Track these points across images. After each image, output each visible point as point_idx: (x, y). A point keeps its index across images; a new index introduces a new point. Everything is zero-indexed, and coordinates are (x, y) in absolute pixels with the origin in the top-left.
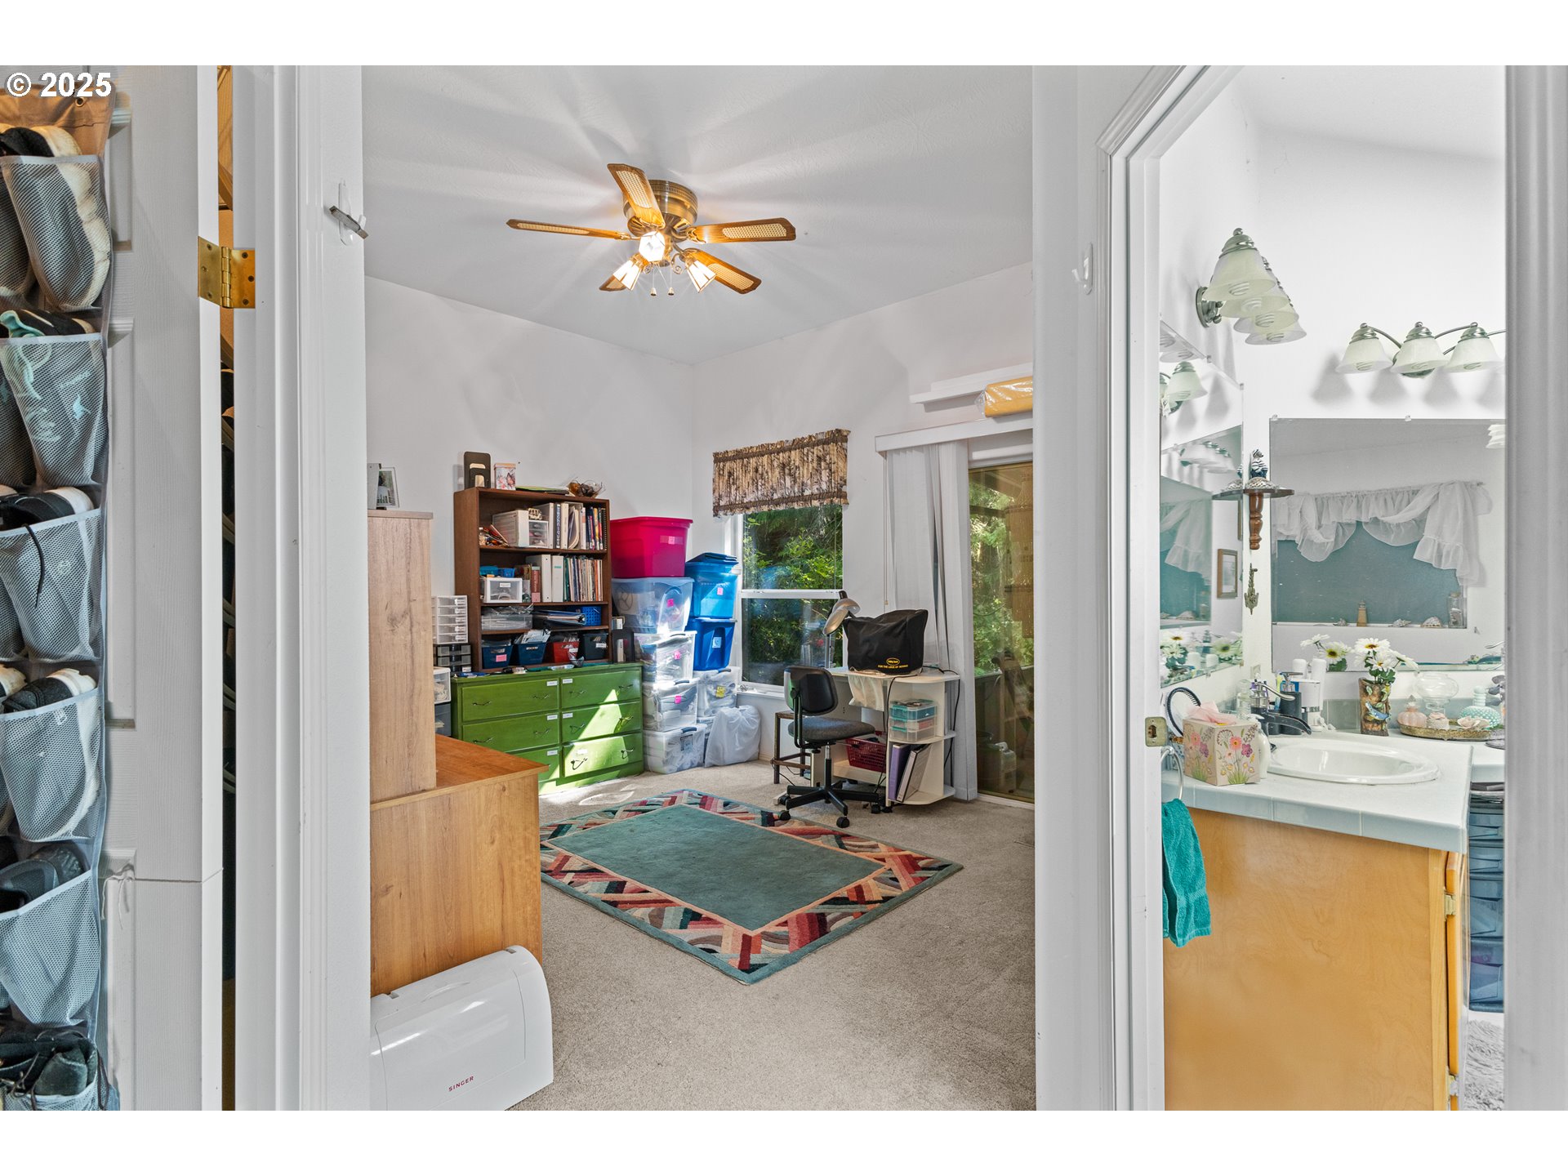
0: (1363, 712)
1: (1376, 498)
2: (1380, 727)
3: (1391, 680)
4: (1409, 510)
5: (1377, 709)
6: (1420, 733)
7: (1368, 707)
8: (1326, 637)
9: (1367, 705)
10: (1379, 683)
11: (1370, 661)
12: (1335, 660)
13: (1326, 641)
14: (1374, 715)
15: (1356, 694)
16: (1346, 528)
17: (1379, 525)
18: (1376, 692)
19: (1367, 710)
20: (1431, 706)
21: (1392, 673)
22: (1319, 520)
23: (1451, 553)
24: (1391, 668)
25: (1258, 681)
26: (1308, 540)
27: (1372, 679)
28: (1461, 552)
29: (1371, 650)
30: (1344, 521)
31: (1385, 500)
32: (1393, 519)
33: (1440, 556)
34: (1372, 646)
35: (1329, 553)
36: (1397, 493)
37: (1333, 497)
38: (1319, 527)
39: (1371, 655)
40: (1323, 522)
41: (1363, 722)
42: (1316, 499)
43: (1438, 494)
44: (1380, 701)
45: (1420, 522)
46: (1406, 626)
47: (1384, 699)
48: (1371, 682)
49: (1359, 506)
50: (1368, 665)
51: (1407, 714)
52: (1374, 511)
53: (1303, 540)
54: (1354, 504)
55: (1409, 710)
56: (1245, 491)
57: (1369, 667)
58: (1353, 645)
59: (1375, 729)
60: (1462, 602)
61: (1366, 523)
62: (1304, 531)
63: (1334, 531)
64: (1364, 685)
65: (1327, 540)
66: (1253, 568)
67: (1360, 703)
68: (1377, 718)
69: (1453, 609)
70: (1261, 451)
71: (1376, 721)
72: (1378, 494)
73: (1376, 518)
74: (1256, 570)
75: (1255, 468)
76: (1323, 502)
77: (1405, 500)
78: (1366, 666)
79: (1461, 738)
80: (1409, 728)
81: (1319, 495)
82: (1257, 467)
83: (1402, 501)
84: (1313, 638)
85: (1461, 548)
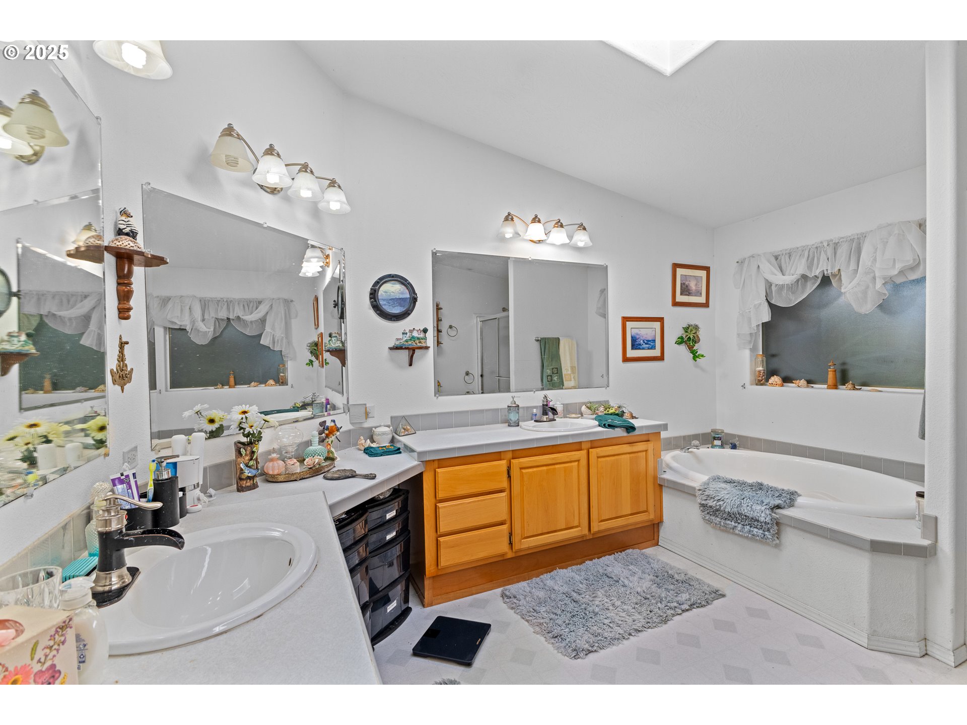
0: (238, 471)
1: (238, 304)
2: (252, 482)
3: (259, 439)
4: (257, 313)
5: (250, 467)
6: (281, 478)
7: (242, 467)
8: (206, 406)
9: (242, 466)
10: (250, 443)
11: (243, 426)
12: (213, 427)
13: (206, 410)
14: (247, 473)
15: (232, 456)
16: (220, 321)
17: (240, 321)
18: (248, 452)
19: (242, 470)
20: (286, 452)
21: (260, 433)
22: (203, 315)
23: (280, 341)
24: (259, 429)
25: (125, 474)
26: (196, 329)
27: (244, 440)
28: (285, 340)
29: (244, 416)
30: (219, 317)
31: (244, 305)
32: (249, 318)
33: (274, 342)
34: (244, 412)
35: (210, 339)
36: (250, 302)
37: (211, 300)
38: (203, 320)
39: (244, 420)
40: (206, 317)
41: (238, 481)
42: (200, 300)
43: (272, 305)
44: (251, 459)
45: (263, 321)
46: (257, 386)
47: (255, 457)
48: (243, 444)
49: (228, 309)
50: (241, 428)
51: (271, 464)
52: (238, 312)
53: (192, 329)
54: (225, 306)
55: (272, 460)
56: (107, 248)
57: (242, 431)
58: (229, 412)
59: (248, 484)
60: (285, 370)
61: (233, 320)
62: (193, 322)
63: (213, 324)
64: (239, 446)
65: (208, 330)
66: (124, 340)
67: (236, 463)
68: (250, 475)
69: (281, 374)
70: (130, 210)
71: (249, 478)
72: (239, 301)
73: (239, 316)
74: (127, 343)
75: (122, 227)
76: (205, 303)
77: (254, 308)
78: (240, 430)
79: (308, 476)
80: (273, 476)
81: (202, 298)
82: (125, 227)
83: (253, 307)
84: (194, 409)
85: (284, 338)
